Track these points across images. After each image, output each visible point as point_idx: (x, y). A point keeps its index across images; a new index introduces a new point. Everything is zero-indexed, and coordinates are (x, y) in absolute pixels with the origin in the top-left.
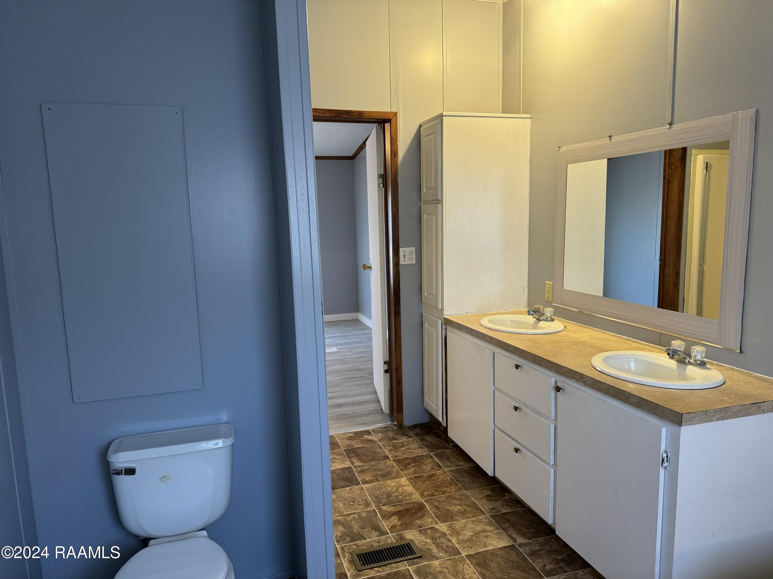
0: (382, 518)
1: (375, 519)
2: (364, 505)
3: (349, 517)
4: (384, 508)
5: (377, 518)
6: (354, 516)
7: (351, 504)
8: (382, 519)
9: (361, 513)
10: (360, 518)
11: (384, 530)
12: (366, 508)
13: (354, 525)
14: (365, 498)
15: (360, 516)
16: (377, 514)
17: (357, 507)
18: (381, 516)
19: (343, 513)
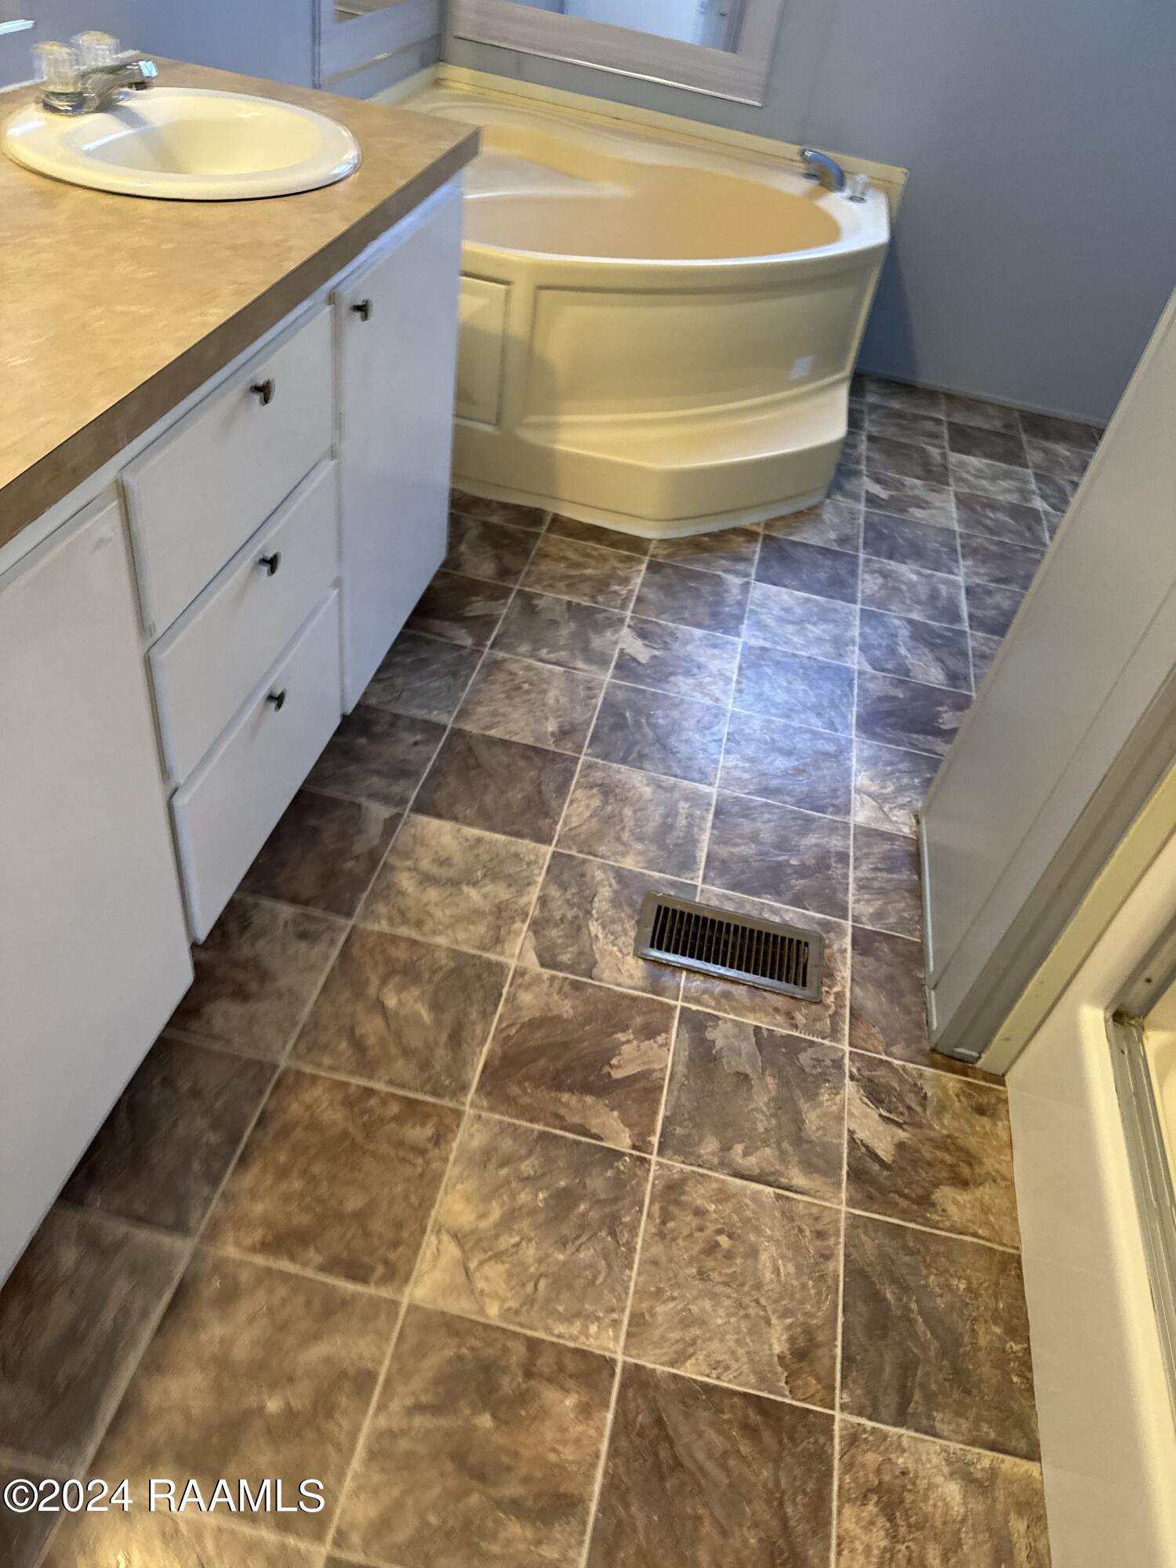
0: (661, 1092)
1: (683, 1099)
2: (684, 1198)
3: (764, 1164)
4: (623, 1141)
5: (678, 1099)
6: (745, 1154)
7: (730, 1236)
8: (661, 1088)
9: (716, 1161)
10: (730, 1133)
11: (686, 1036)
12: (684, 1179)
13: (765, 1109)
14: (658, 1249)
15: (726, 1148)
16: (666, 1119)
17: (713, 1207)
18: (657, 1101)
19: (778, 1197)
